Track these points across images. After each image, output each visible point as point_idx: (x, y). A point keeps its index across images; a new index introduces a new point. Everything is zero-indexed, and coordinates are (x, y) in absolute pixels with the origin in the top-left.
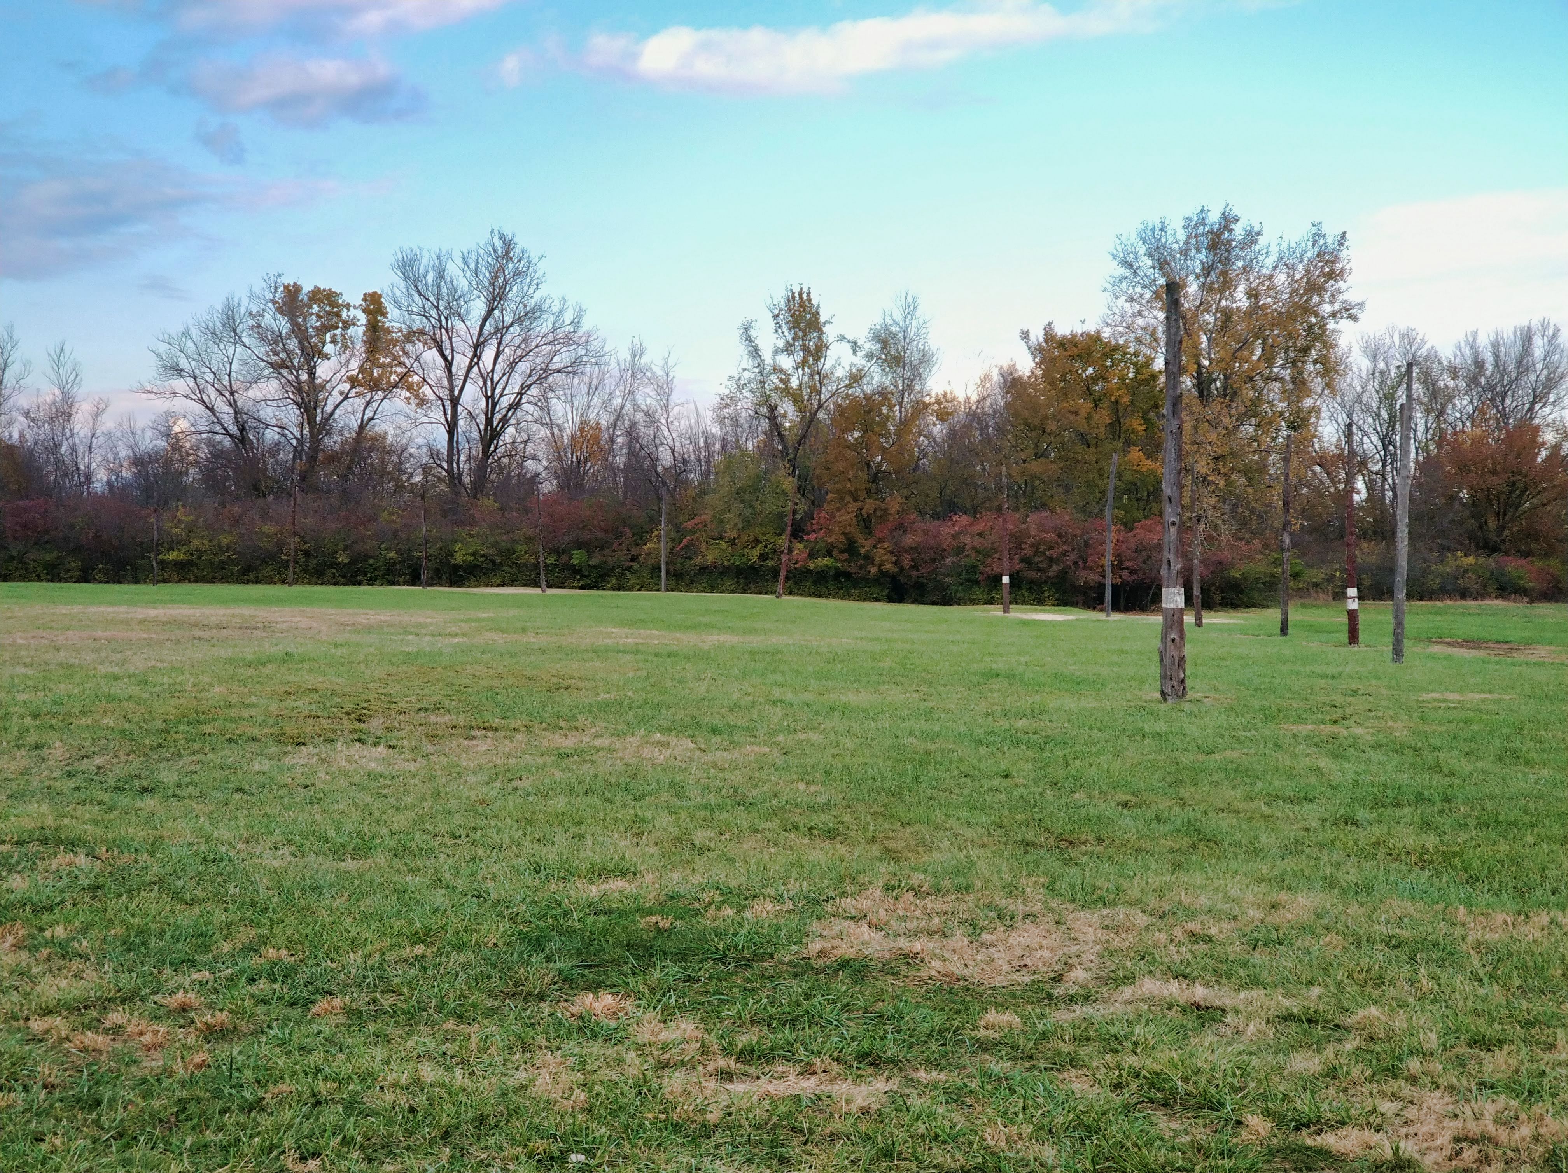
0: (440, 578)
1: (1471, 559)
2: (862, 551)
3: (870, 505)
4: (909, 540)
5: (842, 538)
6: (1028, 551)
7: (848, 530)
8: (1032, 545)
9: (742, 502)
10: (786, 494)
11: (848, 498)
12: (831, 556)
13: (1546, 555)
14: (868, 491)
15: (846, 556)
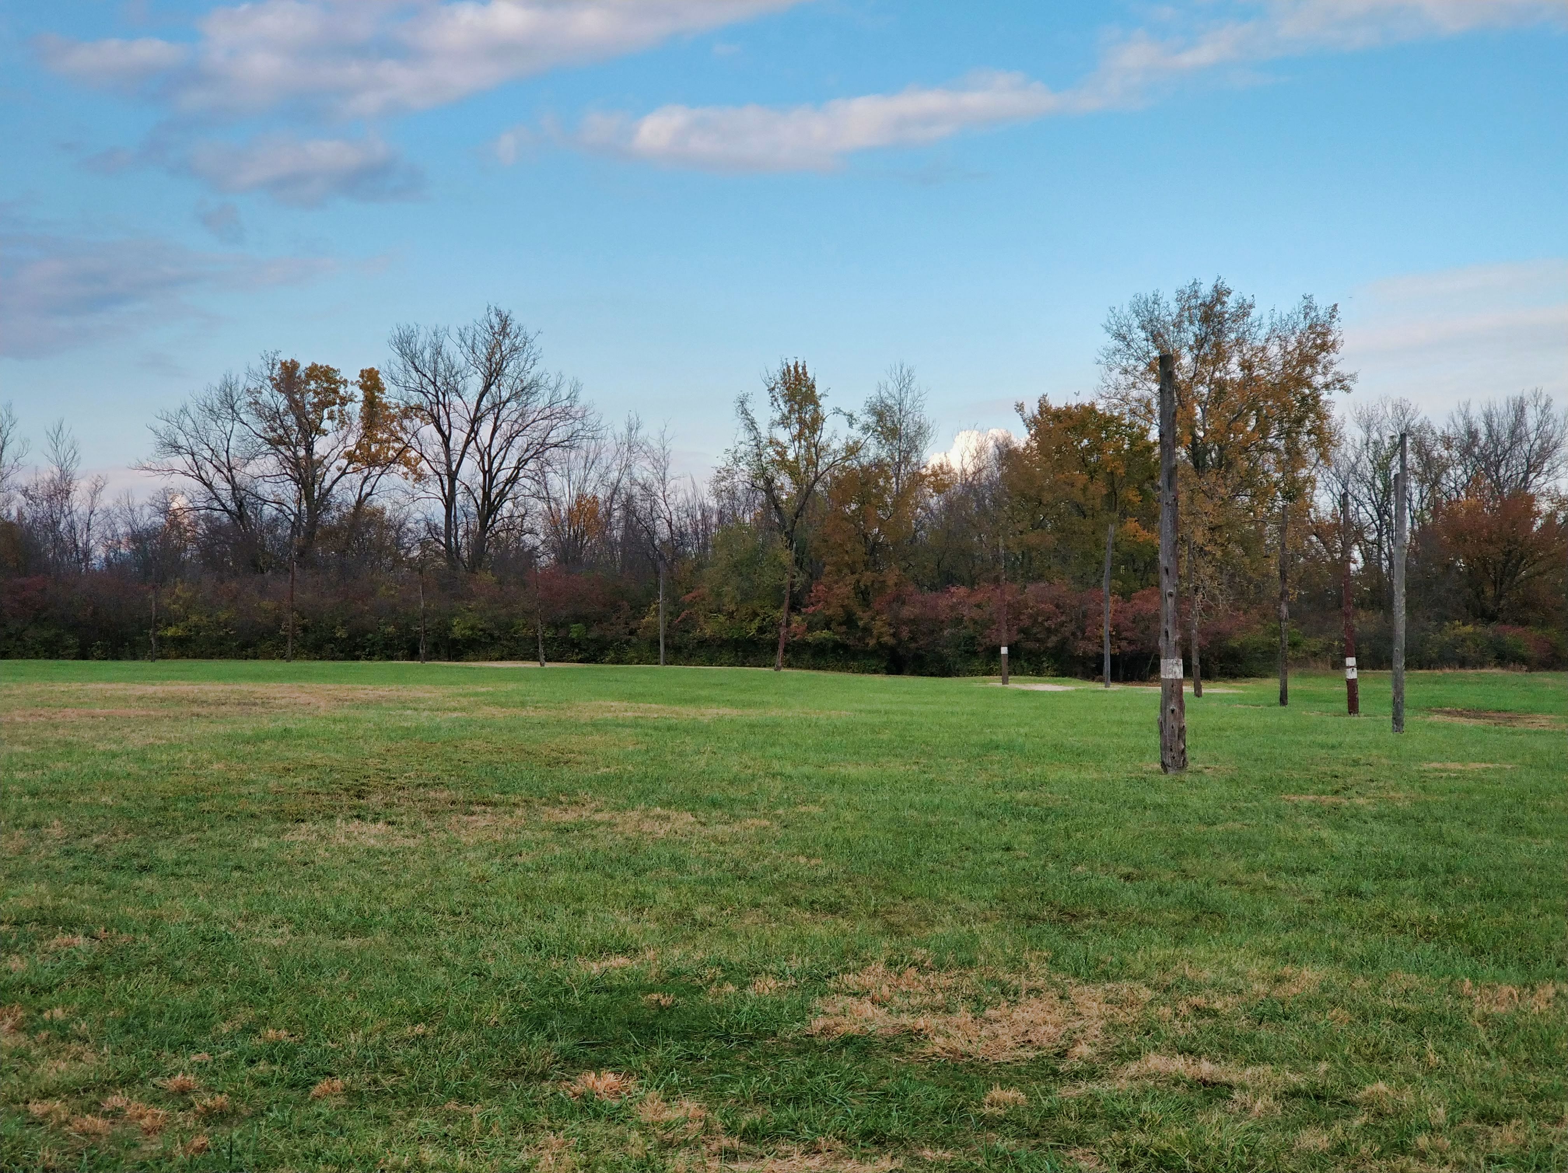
0: (438, 652)
1: (1469, 628)
2: (861, 623)
3: (868, 577)
4: (907, 612)
5: (840, 611)
6: (1026, 622)
7: (846, 602)
8: (1030, 616)
9: (740, 574)
10: (784, 568)
11: (846, 571)
12: (829, 629)
13: (1544, 624)
14: (866, 564)
15: (844, 628)
